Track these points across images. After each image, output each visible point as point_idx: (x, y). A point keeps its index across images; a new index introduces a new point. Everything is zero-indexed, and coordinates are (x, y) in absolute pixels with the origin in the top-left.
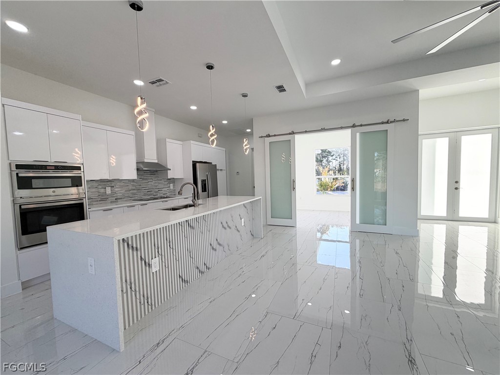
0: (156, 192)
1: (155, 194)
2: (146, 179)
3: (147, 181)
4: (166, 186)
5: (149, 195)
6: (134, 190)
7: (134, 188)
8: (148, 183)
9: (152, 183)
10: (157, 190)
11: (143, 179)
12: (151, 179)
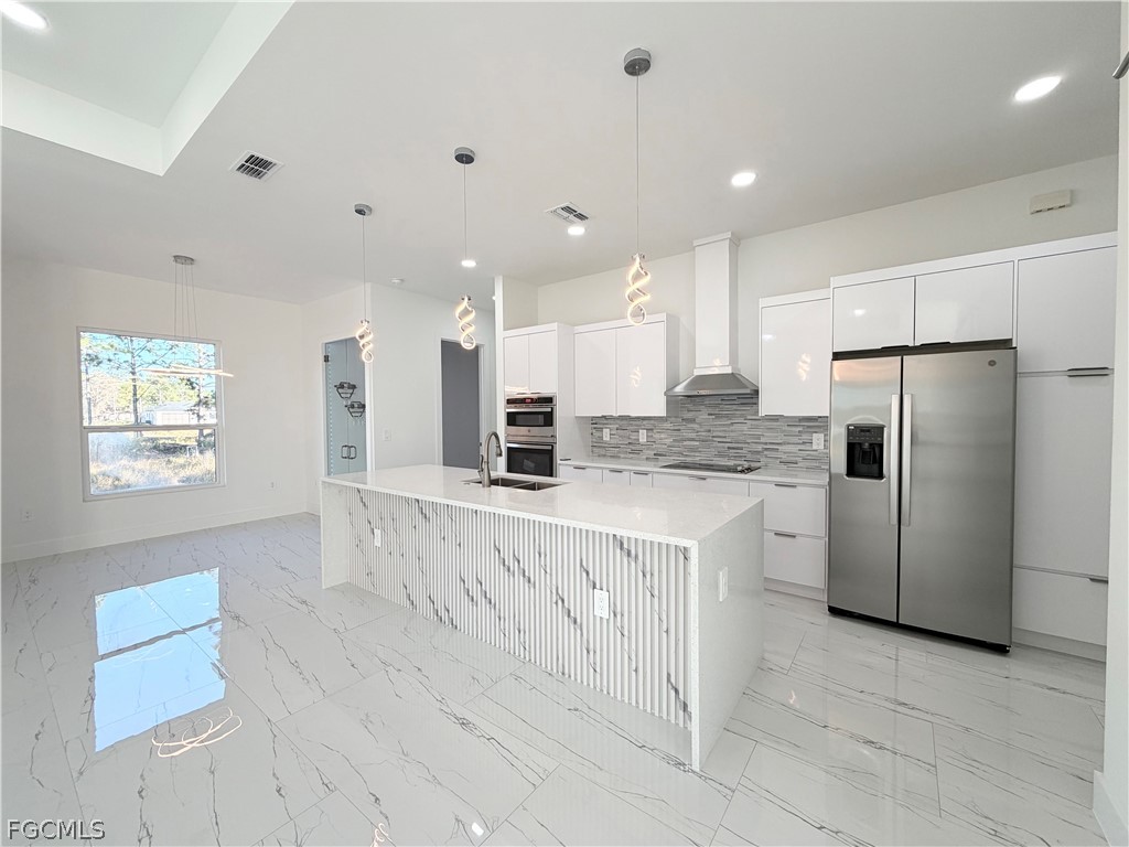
0: (758, 452)
1: (749, 457)
2: (727, 416)
3: (729, 422)
4: (796, 440)
5: (729, 458)
6: (693, 440)
7: (693, 435)
8: (732, 428)
9: (745, 428)
10: (760, 448)
11: (718, 416)
12: (742, 416)
